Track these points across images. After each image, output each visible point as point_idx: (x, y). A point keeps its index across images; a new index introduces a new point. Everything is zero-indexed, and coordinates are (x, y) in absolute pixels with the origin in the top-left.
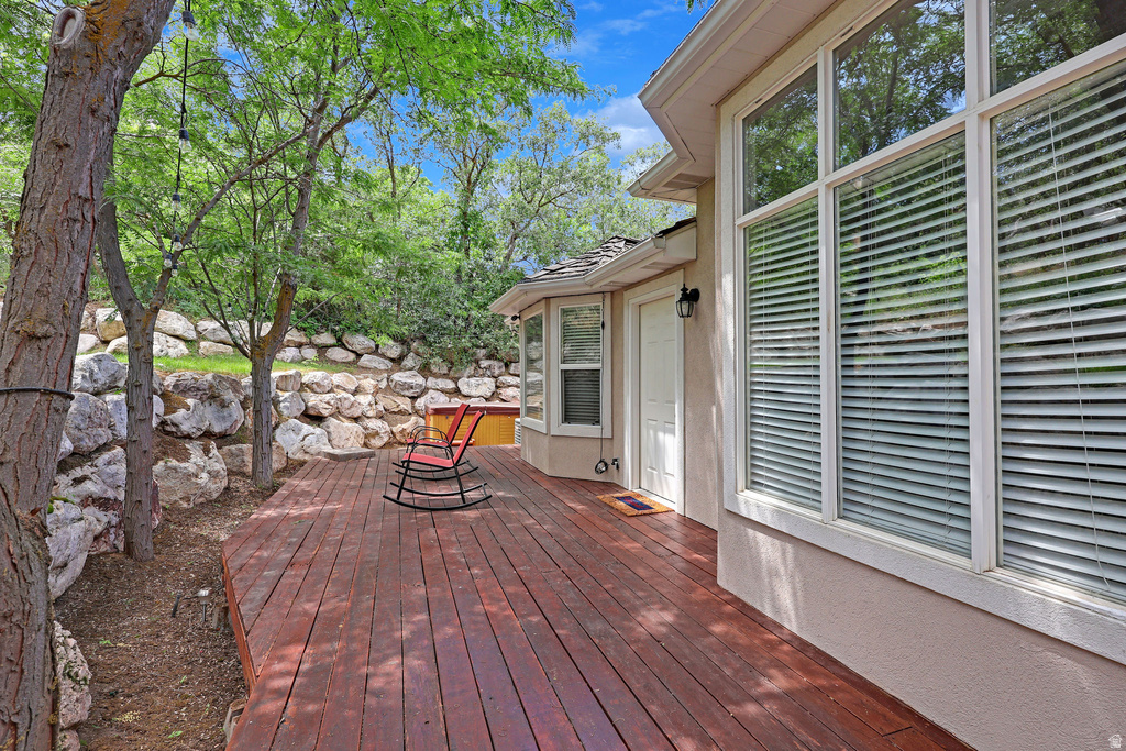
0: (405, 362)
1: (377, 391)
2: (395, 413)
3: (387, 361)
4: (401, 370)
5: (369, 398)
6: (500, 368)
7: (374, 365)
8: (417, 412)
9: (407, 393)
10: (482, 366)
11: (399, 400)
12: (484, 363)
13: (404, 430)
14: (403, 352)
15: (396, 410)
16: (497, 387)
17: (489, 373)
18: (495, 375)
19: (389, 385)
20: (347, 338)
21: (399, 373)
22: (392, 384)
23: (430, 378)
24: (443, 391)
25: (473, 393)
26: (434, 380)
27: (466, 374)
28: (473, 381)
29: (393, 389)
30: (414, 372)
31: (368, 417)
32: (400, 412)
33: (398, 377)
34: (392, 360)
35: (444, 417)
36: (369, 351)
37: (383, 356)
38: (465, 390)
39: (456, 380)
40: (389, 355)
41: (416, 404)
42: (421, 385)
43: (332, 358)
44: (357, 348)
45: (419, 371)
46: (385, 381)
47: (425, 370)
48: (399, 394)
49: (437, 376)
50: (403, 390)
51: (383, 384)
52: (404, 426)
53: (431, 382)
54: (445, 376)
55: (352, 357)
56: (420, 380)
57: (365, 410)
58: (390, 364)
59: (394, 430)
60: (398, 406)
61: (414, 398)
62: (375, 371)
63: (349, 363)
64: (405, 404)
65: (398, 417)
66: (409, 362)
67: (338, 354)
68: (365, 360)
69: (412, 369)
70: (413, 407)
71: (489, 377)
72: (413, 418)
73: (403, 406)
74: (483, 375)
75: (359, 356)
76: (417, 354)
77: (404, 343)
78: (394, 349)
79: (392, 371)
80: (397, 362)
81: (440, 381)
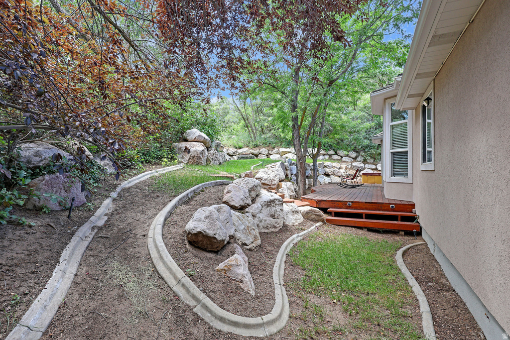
0: (357, 159)
1: (347, 168)
3: (351, 159)
4: (356, 162)
5: (344, 170)
7: (347, 160)
14: (357, 155)
20: (338, 152)
22: (352, 166)
23: (366, 164)
24: (371, 169)
29: (352, 168)
30: (360, 163)
33: (354, 164)
34: (353, 158)
36: (346, 155)
37: (350, 157)
39: (376, 165)
42: (363, 167)
43: (333, 158)
44: (341, 155)
45: (362, 162)
47: (365, 162)
51: (350, 166)
53: (367, 166)
54: (372, 164)
55: (340, 158)
56: (362, 165)
57: (342, 174)
58: (352, 160)
62: (347, 162)
63: (339, 160)
66: (359, 159)
67: (335, 157)
68: (344, 159)
69: (360, 161)
75: (342, 157)
76: (362, 156)
77: (357, 152)
78: (353, 155)
79: (353, 162)
80: (355, 159)
81: (370, 165)
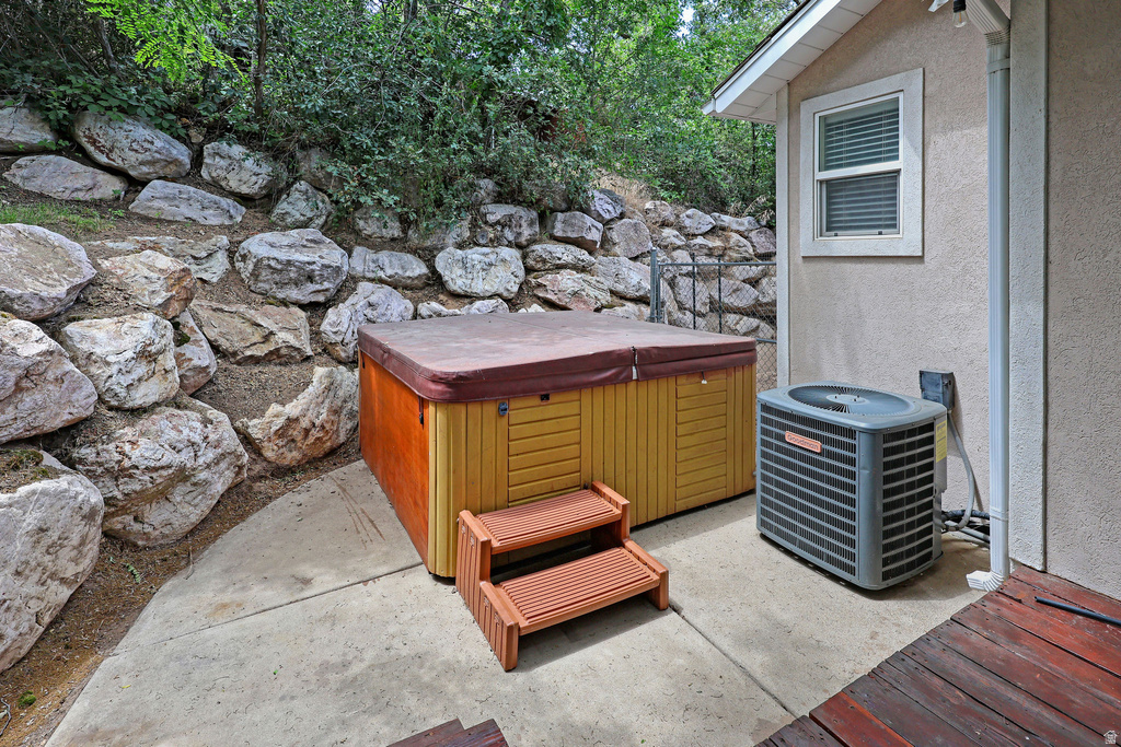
0: (282, 207)
1: (185, 290)
2: (255, 360)
3: (226, 202)
4: (271, 227)
5: (144, 328)
6: (531, 224)
7: (185, 211)
8: (327, 351)
9: (294, 294)
10: (491, 218)
11: (269, 319)
12: (497, 212)
13: (291, 421)
14: (275, 178)
15: (260, 351)
16: (529, 270)
17: (509, 234)
18: (523, 240)
19: (234, 271)
20: (89, 128)
21: (268, 236)
22: (246, 269)
23: (358, 250)
24: (395, 284)
25: (479, 287)
26: (371, 255)
27: (451, 239)
28: (474, 255)
29: (244, 283)
30: (313, 233)
31: (137, 412)
32: (275, 357)
33: (259, 245)
34: (244, 200)
35: (490, 409)
36: (171, 170)
37: (215, 186)
38: (456, 280)
39: (428, 256)
40: (233, 184)
41: (325, 326)
42: (338, 270)
43: (32, 186)
44: (129, 160)
45: (326, 229)
46: (221, 257)
47: (341, 227)
48: (269, 299)
49: (376, 245)
50: (281, 285)
51: (217, 268)
52: (292, 409)
53: (361, 261)
54: (394, 244)
55: (110, 186)
56: (333, 255)
57: (118, 384)
58: (239, 213)
59: (256, 428)
60: (267, 338)
61: (316, 309)
62: (190, 228)
63: (97, 204)
64: (289, 330)
65: (271, 371)
66: (295, 205)
67: (61, 176)
68: (155, 197)
69: (305, 225)
70: (316, 335)
71: (510, 245)
72: (320, 372)
73: (284, 337)
74: (495, 242)
75: (135, 184)
76: (318, 187)
77: (276, 153)
78: (248, 171)
79: (246, 229)
80: (261, 204)
81: (384, 257)
